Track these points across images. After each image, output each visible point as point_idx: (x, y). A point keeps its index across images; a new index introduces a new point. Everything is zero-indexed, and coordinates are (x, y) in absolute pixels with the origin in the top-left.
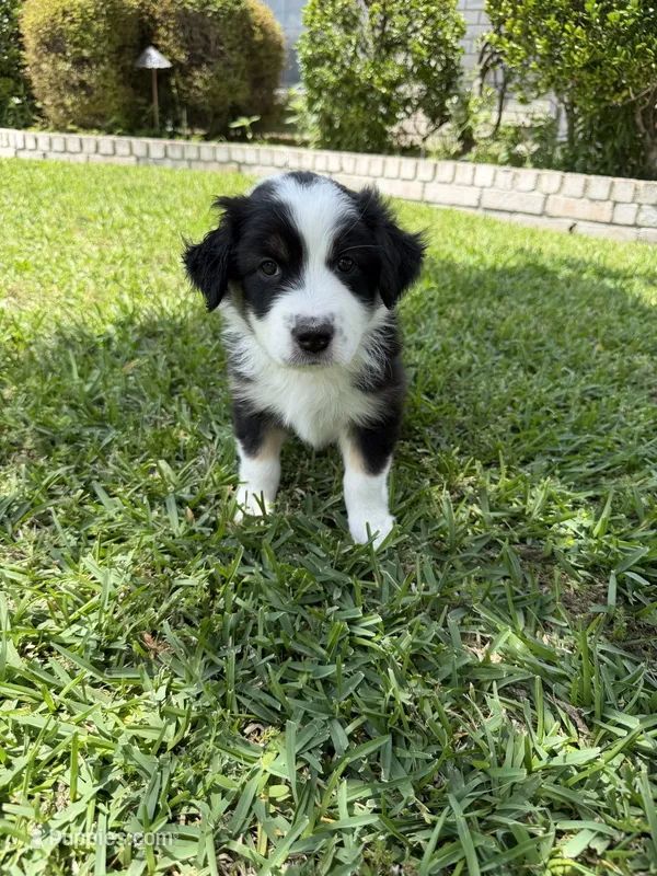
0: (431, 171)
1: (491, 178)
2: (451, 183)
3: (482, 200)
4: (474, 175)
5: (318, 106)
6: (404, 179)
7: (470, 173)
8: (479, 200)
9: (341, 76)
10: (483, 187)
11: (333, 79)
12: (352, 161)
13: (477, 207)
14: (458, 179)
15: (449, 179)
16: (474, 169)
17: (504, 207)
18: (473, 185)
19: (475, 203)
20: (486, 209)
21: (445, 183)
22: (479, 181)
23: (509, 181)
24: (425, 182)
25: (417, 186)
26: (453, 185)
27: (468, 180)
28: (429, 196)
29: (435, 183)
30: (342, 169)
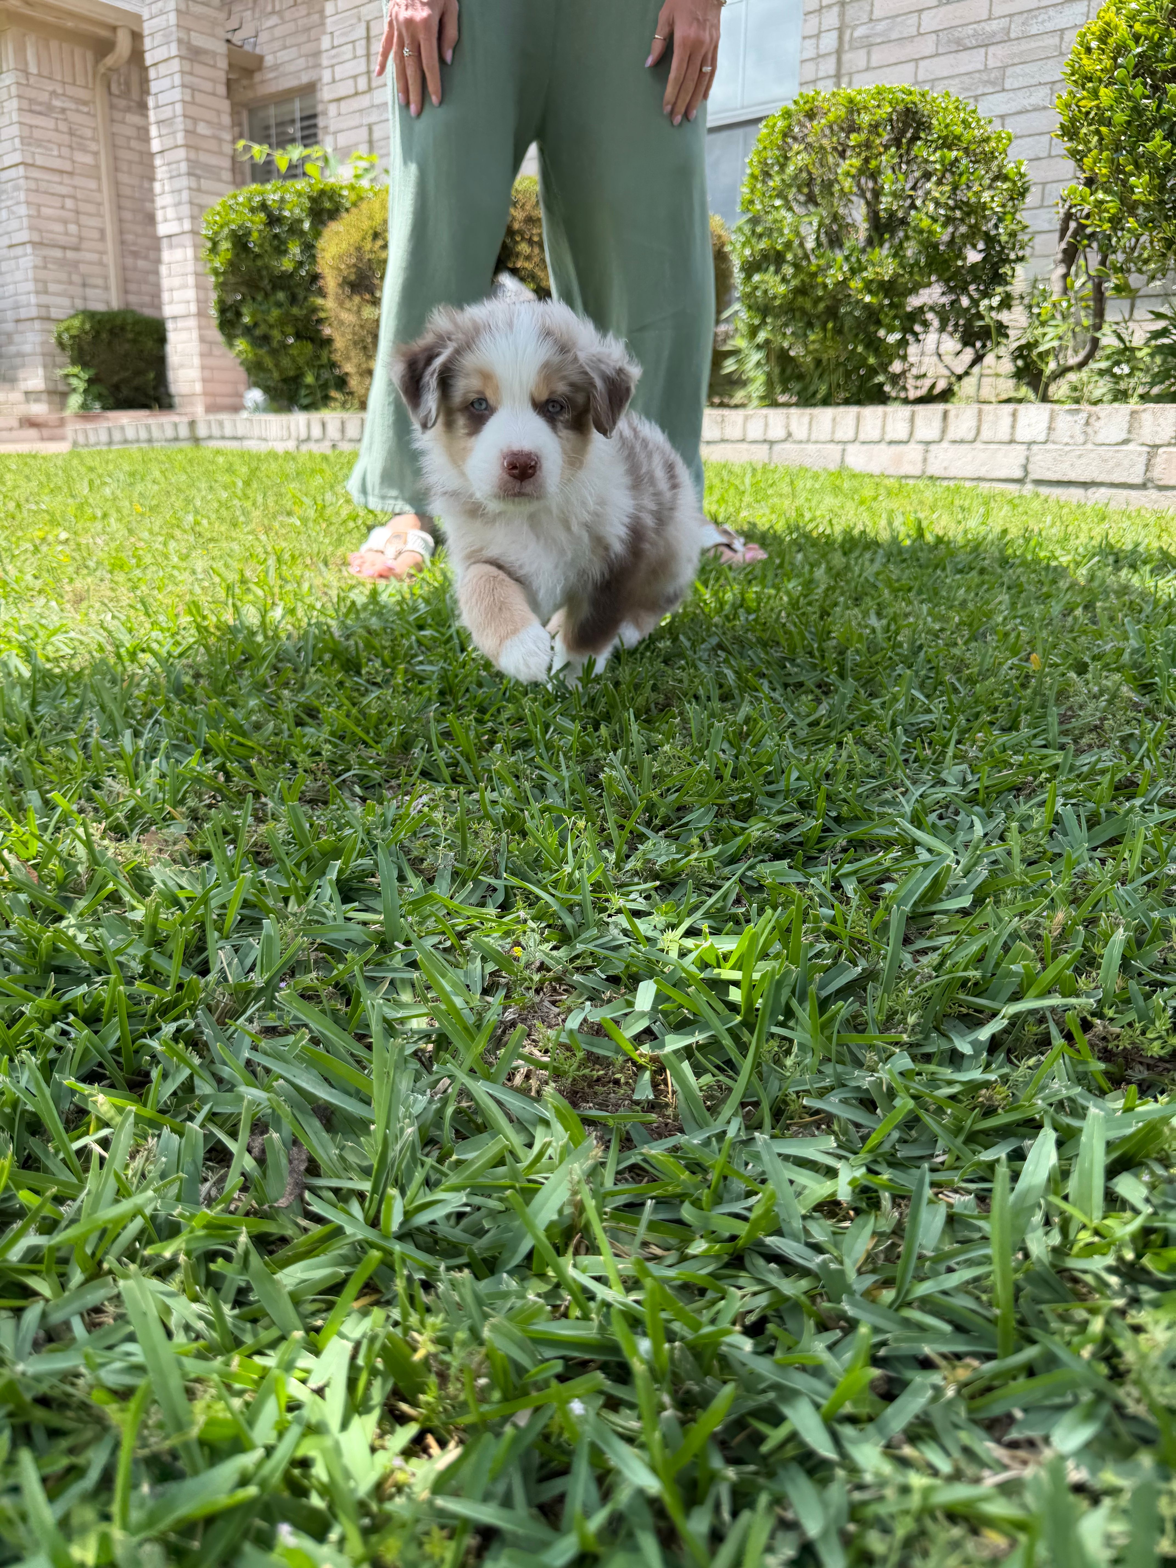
0: (937, 424)
1: (1045, 425)
2: (974, 441)
3: (1030, 467)
4: (1013, 427)
5: (762, 336)
6: (891, 443)
7: (1007, 421)
8: (1025, 468)
9: (793, 283)
10: (1030, 444)
11: (782, 289)
12: (806, 420)
13: (1020, 481)
14: (985, 435)
15: (971, 436)
16: (1014, 414)
17: (1073, 476)
18: (1012, 442)
19: (1018, 474)
20: (1038, 482)
21: (962, 442)
22: (1022, 434)
23: (1078, 429)
24: (928, 443)
25: (914, 451)
26: (978, 445)
27: (1003, 433)
28: (934, 469)
29: (945, 445)
30: (789, 435)
